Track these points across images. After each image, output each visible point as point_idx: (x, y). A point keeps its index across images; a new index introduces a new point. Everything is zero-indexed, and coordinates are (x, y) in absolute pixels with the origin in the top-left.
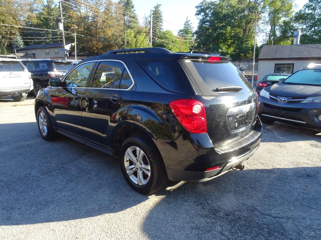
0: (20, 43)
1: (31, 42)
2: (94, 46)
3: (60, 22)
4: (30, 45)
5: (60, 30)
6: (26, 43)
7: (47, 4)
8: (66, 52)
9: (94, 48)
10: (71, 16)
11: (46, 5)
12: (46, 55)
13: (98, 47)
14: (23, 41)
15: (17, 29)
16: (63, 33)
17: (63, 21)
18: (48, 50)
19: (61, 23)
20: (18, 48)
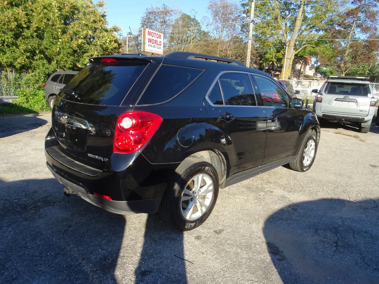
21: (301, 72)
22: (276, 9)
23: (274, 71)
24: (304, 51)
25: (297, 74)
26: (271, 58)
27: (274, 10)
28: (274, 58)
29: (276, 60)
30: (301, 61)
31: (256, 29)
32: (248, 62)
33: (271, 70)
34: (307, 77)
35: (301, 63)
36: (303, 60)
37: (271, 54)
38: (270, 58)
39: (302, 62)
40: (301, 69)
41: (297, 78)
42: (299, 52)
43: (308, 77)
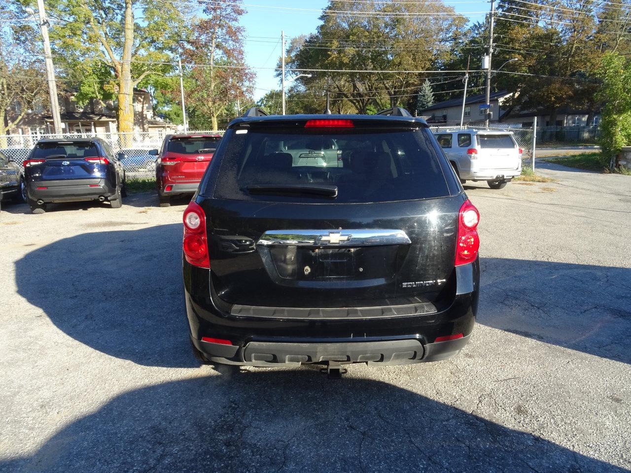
0: (429, 99)
1: (446, 96)
2: (553, 94)
3: (485, 54)
4: (444, 100)
5: (484, 69)
6: (438, 98)
7: (486, 22)
8: (488, 110)
9: (551, 98)
10: (514, 39)
11: (483, 23)
12: (480, 115)
13: (561, 97)
14: (433, 95)
15: (416, 75)
16: (489, 74)
17: (491, 50)
18: (469, 108)
19: (487, 55)
20: (424, 107)
21: (145, 116)
22: (82, 5)
23: (96, 115)
24: (147, 81)
25: (139, 119)
26: (93, 93)
27: (80, 6)
28: (97, 93)
29: (102, 97)
30: (139, 98)
31: (53, 37)
32: (55, 101)
33: (89, 113)
34: (154, 124)
35: (140, 102)
36: (143, 97)
37: (91, 87)
38: (90, 93)
39: (142, 100)
40: (142, 112)
41: (139, 126)
42: (139, 83)
43: (156, 124)
